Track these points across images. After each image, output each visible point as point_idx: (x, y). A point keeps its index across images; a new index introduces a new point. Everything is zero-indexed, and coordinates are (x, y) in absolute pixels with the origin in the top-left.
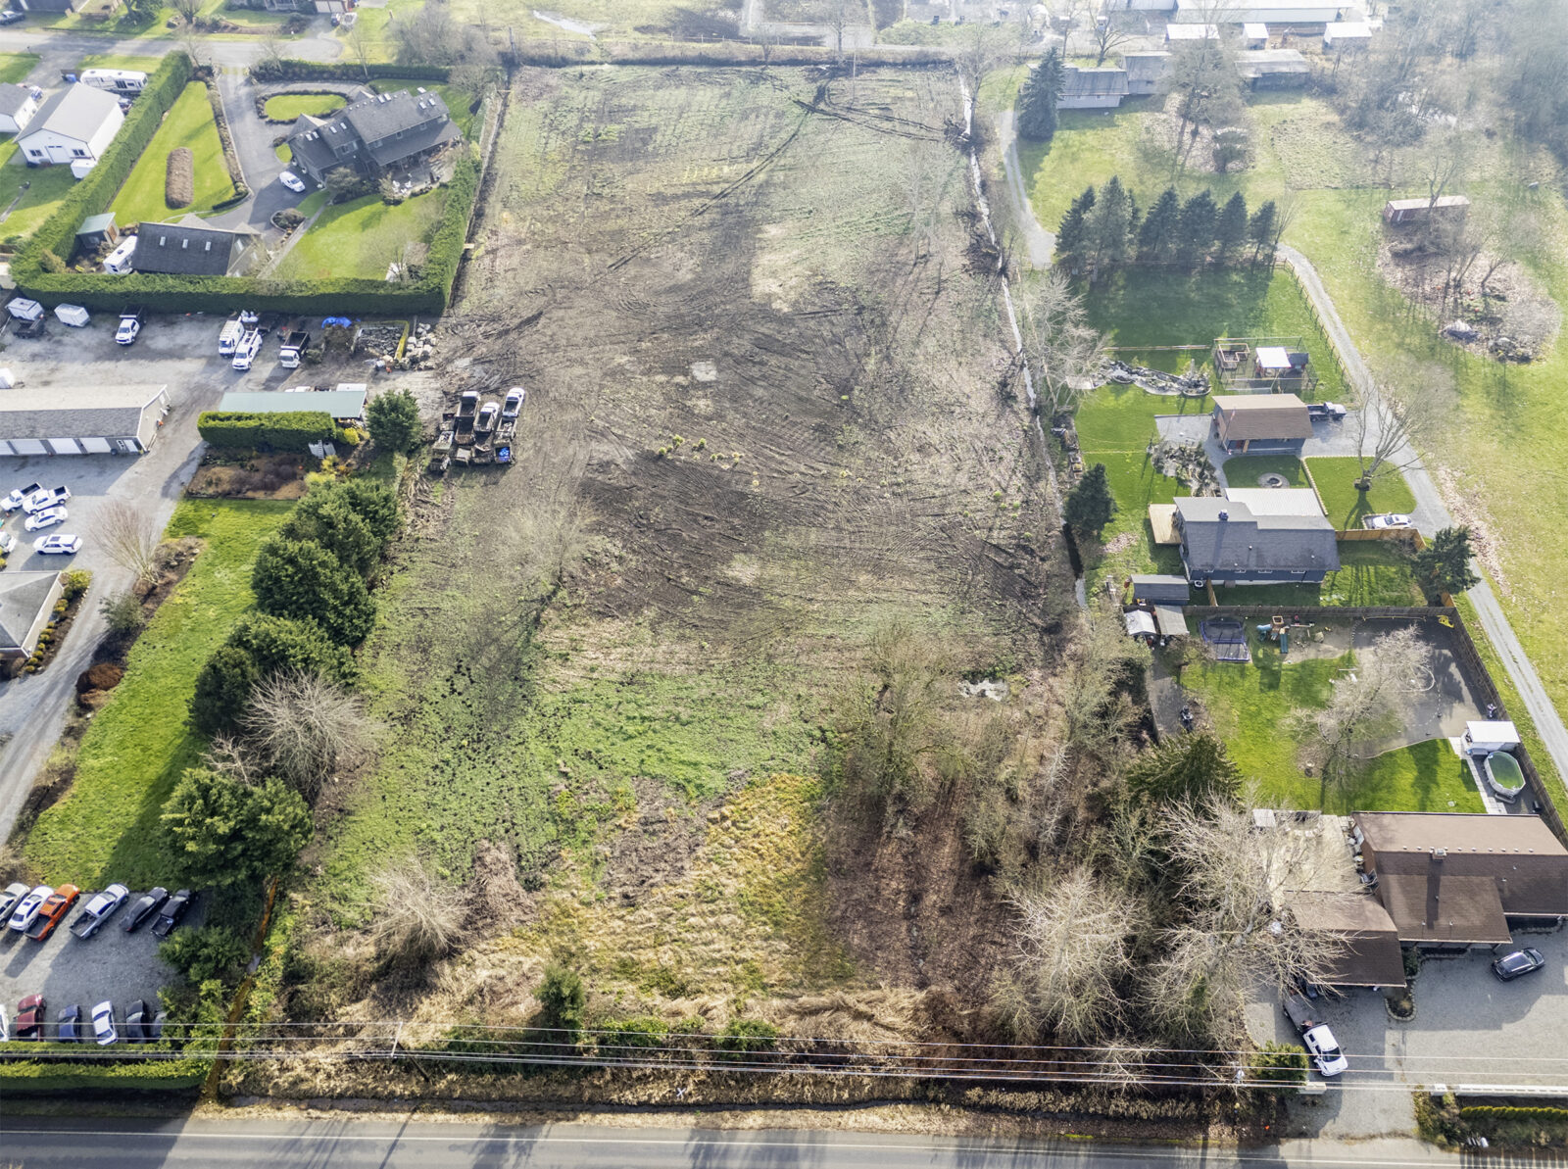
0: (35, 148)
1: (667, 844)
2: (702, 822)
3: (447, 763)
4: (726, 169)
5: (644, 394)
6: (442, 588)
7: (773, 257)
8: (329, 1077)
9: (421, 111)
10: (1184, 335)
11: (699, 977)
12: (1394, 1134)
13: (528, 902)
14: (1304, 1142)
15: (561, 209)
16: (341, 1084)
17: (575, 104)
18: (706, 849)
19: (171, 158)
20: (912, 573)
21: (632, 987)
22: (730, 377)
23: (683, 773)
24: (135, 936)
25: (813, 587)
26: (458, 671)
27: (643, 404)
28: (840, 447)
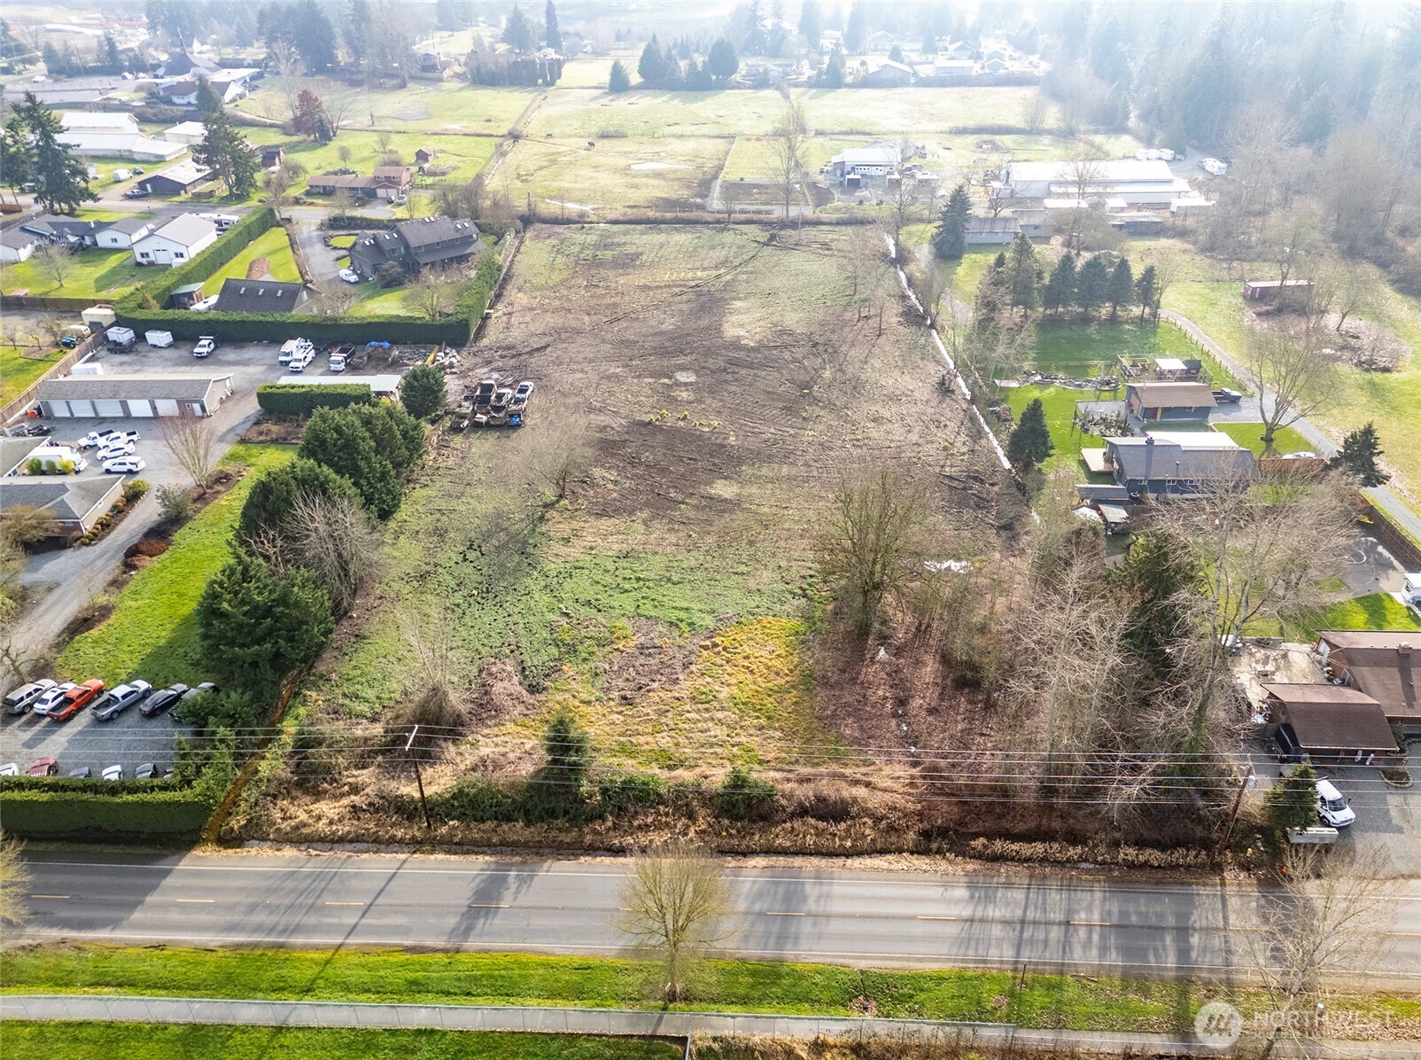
0: (144, 251)
1: (662, 663)
2: (692, 647)
3: (458, 606)
4: (699, 273)
6: (458, 497)
7: (740, 317)
8: (332, 822)
9: (457, 230)
10: (1092, 356)
11: (696, 755)
13: (531, 701)
17: (577, 241)
18: (699, 667)
19: (253, 263)
21: (631, 762)
22: (707, 380)
23: (674, 616)
24: (154, 722)
25: (787, 500)
26: (470, 547)
27: (634, 394)
28: (804, 418)
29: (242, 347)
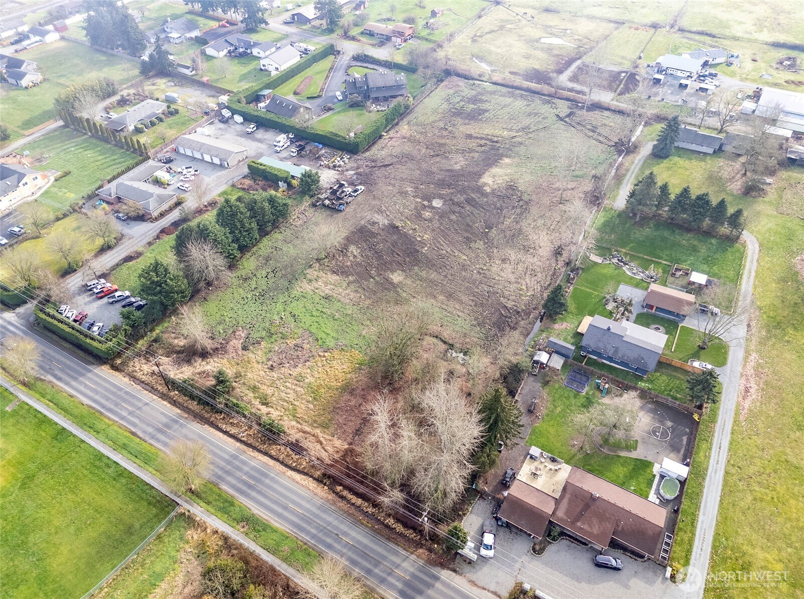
1: (298, 356)
2: (315, 354)
3: (247, 298)
4: (505, 133)
5: (408, 203)
6: (288, 243)
7: (498, 170)
11: (276, 402)
12: (495, 593)
14: (454, 574)
17: (462, 94)
18: (310, 364)
19: (306, 78)
20: (461, 302)
21: (252, 395)
22: (447, 208)
24: (122, 308)
25: (418, 293)
26: (273, 271)
27: (405, 207)
28: (470, 247)
29: (267, 131)
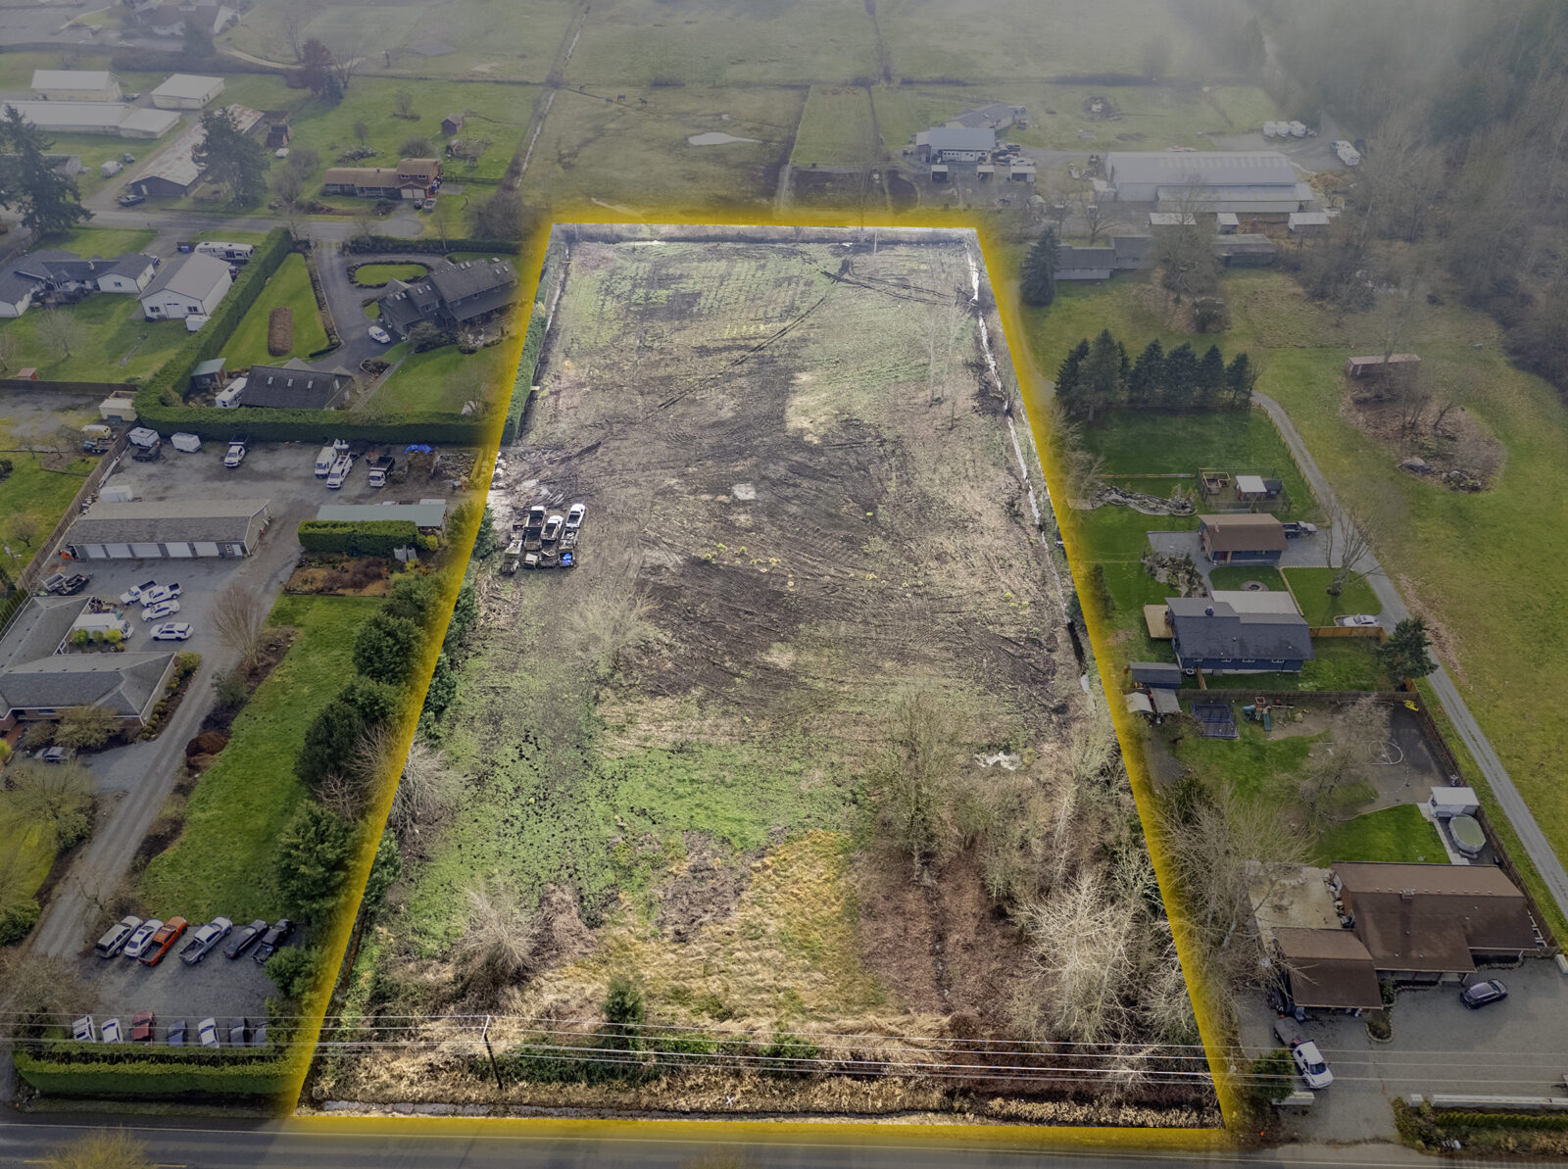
0: (154, 305)
1: (714, 889)
2: (743, 870)
3: (516, 818)
4: (762, 327)
5: (691, 510)
6: (512, 670)
7: (804, 399)
8: (412, 1083)
9: (496, 276)
10: (1171, 465)
11: (744, 1003)
12: (1377, 1140)
13: (590, 937)
14: (1297, 1147)
15: (617, 359)
16: (421, 1090)
17: (626, 273)
18: (749, 894)
19: (273, 315)
20: (932, 661)
21: (684, 1010)
22: (767, 496)
23: (726, 828)
24: (237, 962)
25: (844, 671)
26: (526, 740)
27: (692, 517)
28: (866, 554)
29: (272, 450)
